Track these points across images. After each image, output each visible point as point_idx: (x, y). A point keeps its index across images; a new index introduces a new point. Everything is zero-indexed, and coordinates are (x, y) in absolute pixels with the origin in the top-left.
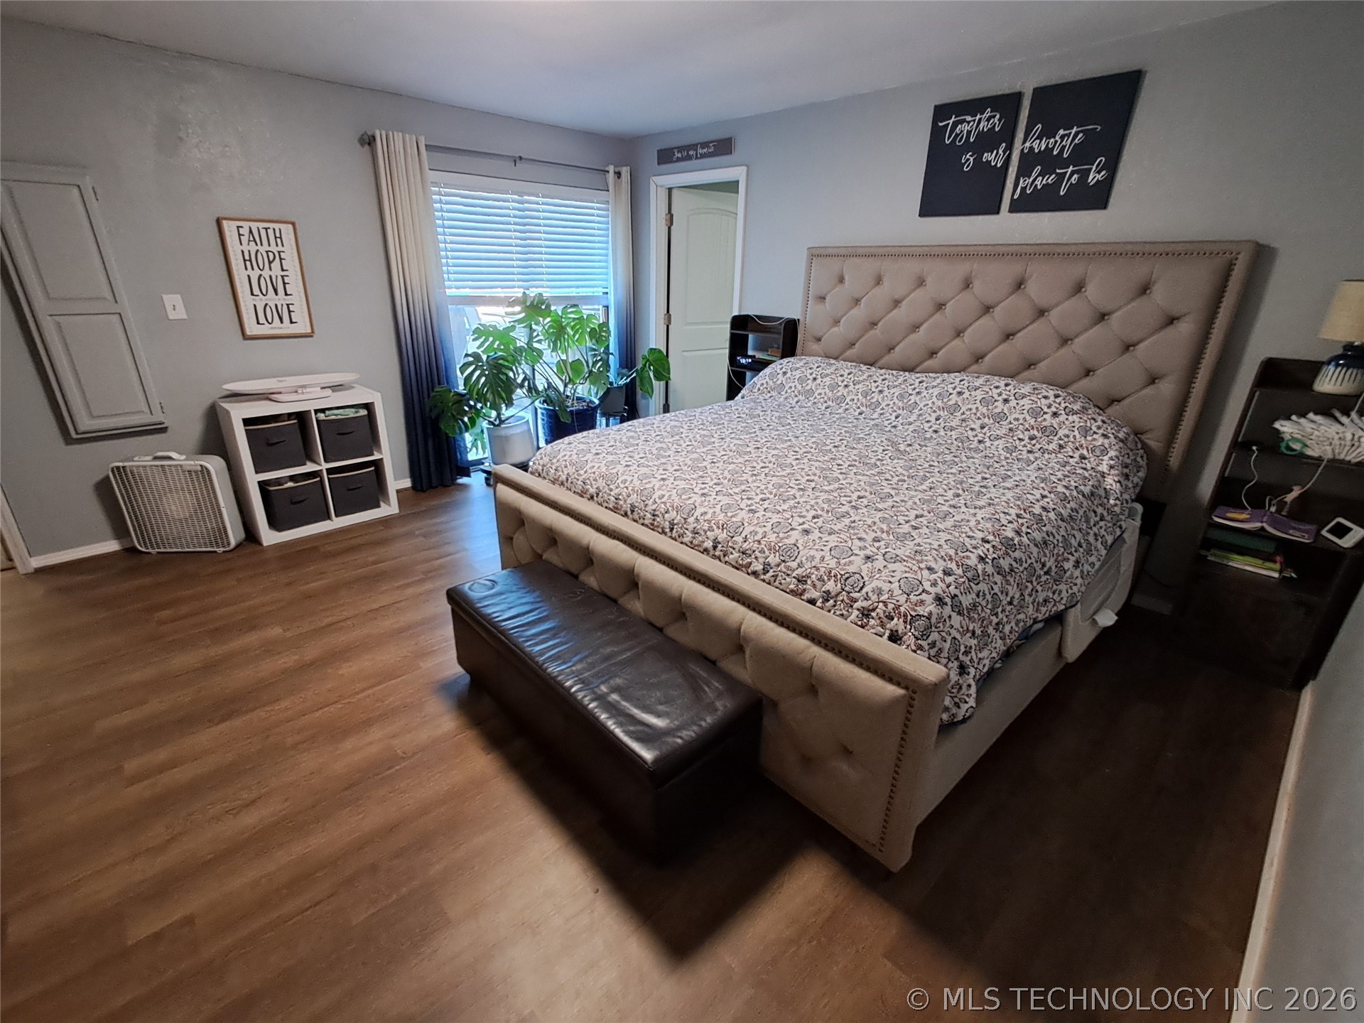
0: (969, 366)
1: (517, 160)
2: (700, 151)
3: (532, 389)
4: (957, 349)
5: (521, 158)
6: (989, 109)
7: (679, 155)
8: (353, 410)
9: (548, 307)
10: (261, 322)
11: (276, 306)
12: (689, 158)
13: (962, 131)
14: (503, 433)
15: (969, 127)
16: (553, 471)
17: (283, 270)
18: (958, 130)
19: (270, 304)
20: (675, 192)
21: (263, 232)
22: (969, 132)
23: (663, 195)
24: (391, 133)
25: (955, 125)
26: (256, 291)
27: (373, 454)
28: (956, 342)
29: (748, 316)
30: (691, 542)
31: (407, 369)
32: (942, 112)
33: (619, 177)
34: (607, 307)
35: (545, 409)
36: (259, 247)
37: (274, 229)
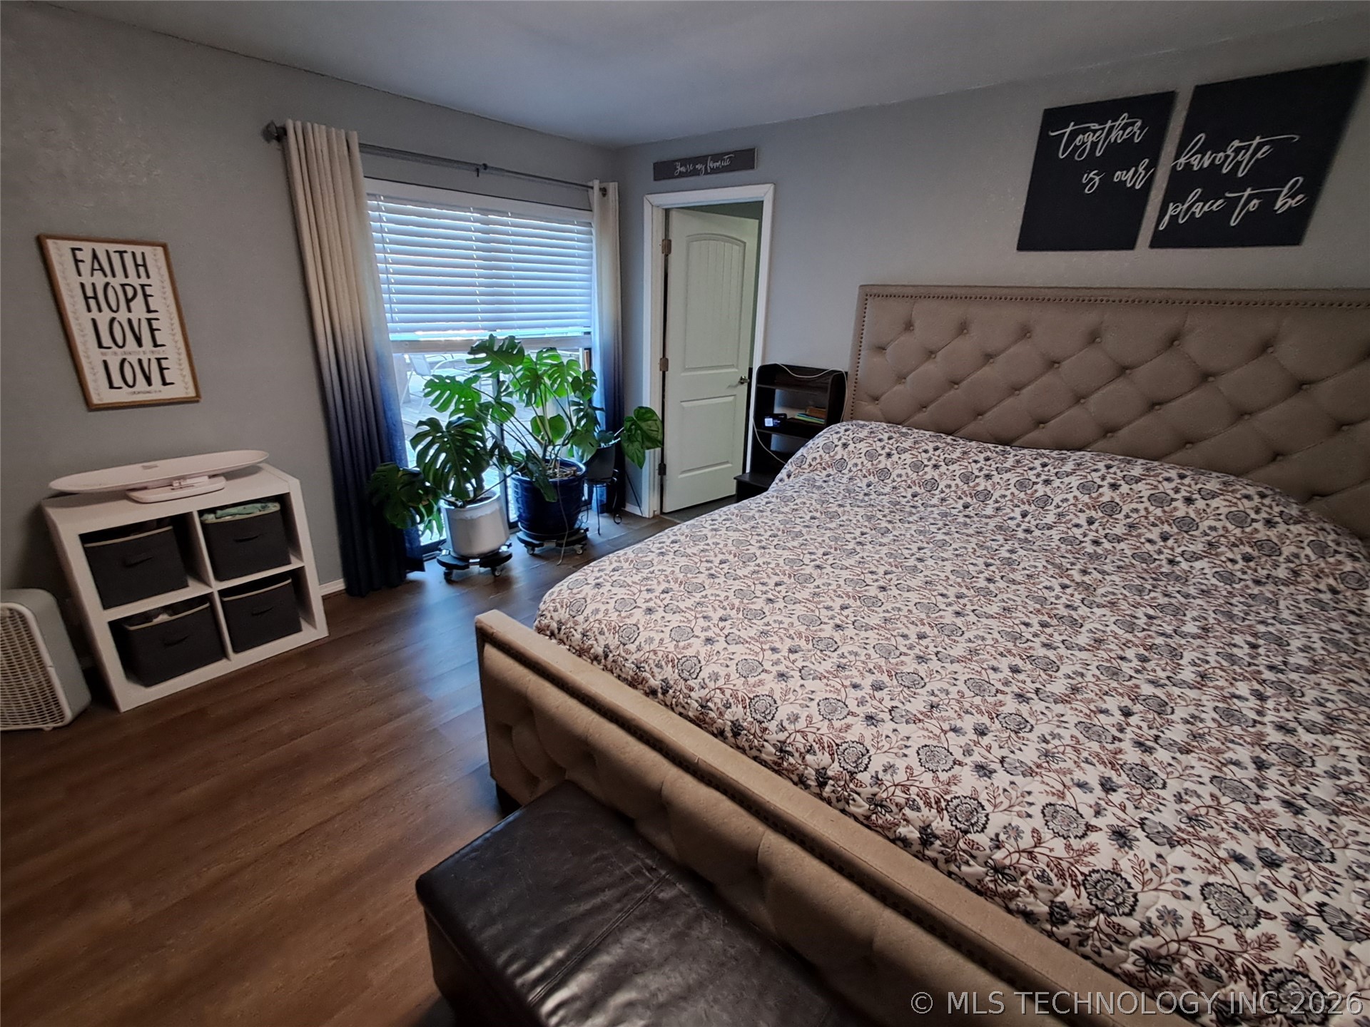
0: (1095, 441)
1: (481, 168)
2: (711, 165)
3: (505, 457)
4: (1076, 419)
5: (485, 166)
6: (1126, 115)
7: (683, 169)
8: (259, 505)
9: (521, 351)
10: (116, 385)
11: (140, 361)
12: (695, 173)
13: (1084, 143)
14: (468, 515)
15: (1093, 138)
16: (578, 636)
17: (149, 311)
18: (1077, 142)
19: (129, 358)
20: (674, 215)
21: (116, 259)
22: (1094, 145)
23: (659, 216)
24: (309, 125)
25: (1074, 135)
26: (107, 341)
27: (289, 563)
28: (1075, 411)
29: (776, 365)
30: (868, 818)
31: (336, 437)
32: (1054, 118)
33: (604, 195)
34: (590, 349)
35: (519, 480)
36: (110, 279)
37: (133, 254)
